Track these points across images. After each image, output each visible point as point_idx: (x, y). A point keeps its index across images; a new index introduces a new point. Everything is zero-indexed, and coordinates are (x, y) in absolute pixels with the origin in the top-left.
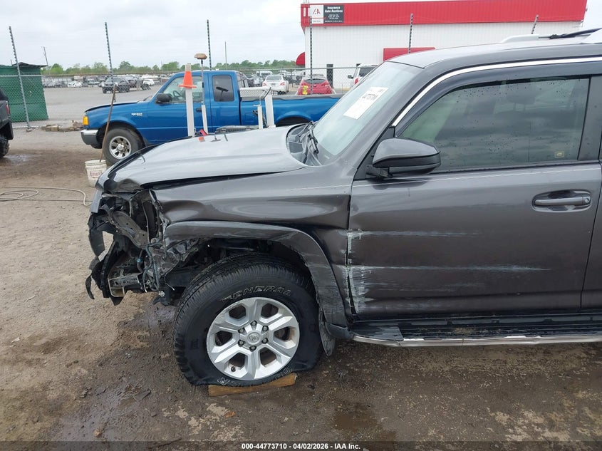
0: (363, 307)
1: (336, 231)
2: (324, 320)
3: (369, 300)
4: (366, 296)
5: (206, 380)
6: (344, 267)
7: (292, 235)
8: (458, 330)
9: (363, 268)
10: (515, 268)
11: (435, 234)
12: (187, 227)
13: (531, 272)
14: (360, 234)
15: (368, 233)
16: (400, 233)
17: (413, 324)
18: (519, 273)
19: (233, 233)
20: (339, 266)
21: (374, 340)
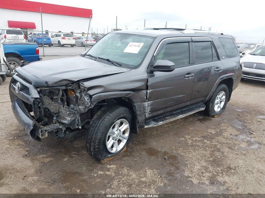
0: (148, 115)
1: (143, 91)
2: (138, 122)
3: (150, 113)
4: (150, 111)
5: (104, 157)
6: (145, 103)
7: (132, 94)
8: (167, 118)
9: (149, 102)
10: (181, 96)
11: (166, 88)
12: (100, 96)
13: (183, 96)
14: (150, 91)
15: (152, 90)
16: (160, 89)
17: (156, 119)
18: (181, 97)
19: (115, 96)
20: (143, 103)
21: (150, 126)
